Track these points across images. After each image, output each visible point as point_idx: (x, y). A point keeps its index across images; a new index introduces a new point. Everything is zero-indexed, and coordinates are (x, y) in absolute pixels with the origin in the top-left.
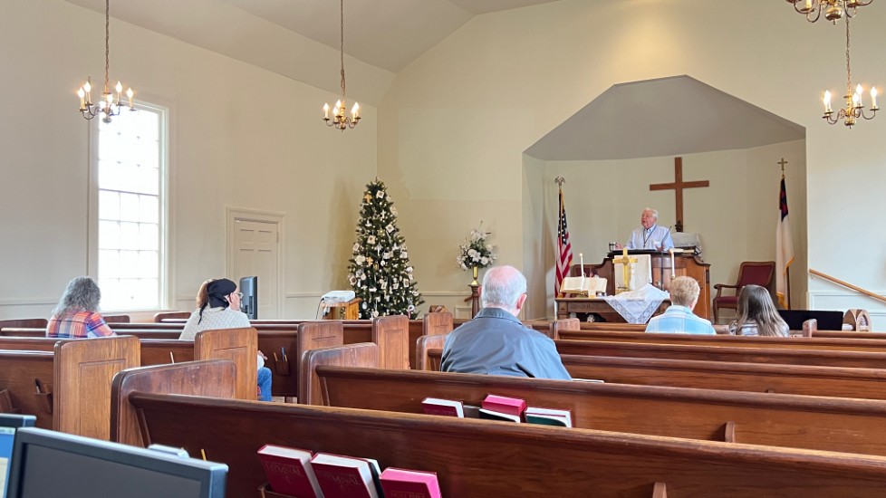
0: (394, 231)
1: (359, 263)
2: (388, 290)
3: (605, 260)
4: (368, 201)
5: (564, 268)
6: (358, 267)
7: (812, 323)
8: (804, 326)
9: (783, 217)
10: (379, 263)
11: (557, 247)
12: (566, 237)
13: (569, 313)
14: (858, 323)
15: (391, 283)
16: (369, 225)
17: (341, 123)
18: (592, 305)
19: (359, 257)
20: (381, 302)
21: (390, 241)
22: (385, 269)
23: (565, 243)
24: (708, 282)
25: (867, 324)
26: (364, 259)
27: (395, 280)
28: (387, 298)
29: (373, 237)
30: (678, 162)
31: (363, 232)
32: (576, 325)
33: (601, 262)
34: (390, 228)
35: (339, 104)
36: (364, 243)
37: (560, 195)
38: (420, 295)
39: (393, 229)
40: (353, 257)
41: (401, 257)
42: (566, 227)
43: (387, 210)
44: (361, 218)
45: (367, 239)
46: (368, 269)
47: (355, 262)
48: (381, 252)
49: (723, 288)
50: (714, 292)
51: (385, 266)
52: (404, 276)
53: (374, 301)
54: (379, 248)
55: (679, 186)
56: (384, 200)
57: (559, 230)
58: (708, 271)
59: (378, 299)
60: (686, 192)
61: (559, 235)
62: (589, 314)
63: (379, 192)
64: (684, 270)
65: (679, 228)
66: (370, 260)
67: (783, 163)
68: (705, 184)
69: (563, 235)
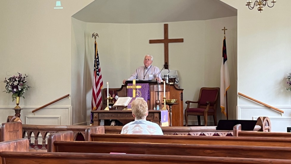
3: (123, 86)
5: (97, 91)
7: (238, 126)
8: (234, 129)
9: (224, 61)
11: (93, 77)
12: (99, 71)
13: (100, 121)
14: (264, 125)
18: (113, 115)
23: (98, 75)
24: (182, 100)
25: (269, 125)
30: (166, 27)
32: (102, 130)
33: (120, 87)
37: (95, 45)
42: (99, 64)
49: (190, 103)
50: (185, 106)
55: (166, 41)
57: (95, 66)
58: (182, 93)
60: (170, 45)
61: (95, 69)
62: (112, 120)
64: (169, 93)
65: (166, 66)
67: (225, 29)
68: (181, 40)
69: (97, 70)
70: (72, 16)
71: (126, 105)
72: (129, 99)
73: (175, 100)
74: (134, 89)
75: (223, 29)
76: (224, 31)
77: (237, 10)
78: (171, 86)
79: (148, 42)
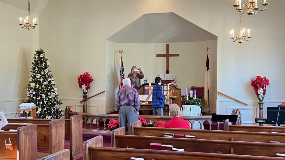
0: (49, 72)
1: (32, 86)
2: (46, 98)
4: (36, 58)
6: (31, 88)
9: (207, 70)
10: (42, 86)
11: (119, 79)
12: (124, 75)
14: (237, 114)
15: (47, 95)
16: (37, 69)
17: (28, 26)
19: (32, 83)
20: (42, 104)
21: (47, 77)
22: (44, 89)
24: (180, 96)
25: (240, 115)
26: (34, 84)
27: (49, 94)
28: (46, 102)
29: (39, 75)
30: (168, 46)
31: (34, 72)
34: (47, 71)
35: (27, 18)
36: (35, 77)
37: (121, 58)
38: (60, 100)
39: (48, 71)
40: (29, 84)
41: (52, 84)
42: (123, 71)
43: (45, 62)
44: (33, 66)
45: (36, 75)
46: (36, 89)
47: (30, 86)
48: (43, 81)
49: (184, 97)
50: (181, 99)
51: (44, 88)
52: (54, 92)
53: (39, 104)
54: (41, 80)
55: (168, 55)
56: (44, 58)
57: (121, 72)
58: (180, 91)
59: (41, 103)
60: (170, 58)
63: (41, 54)
64: (171, 91)
65: (168, 72)
66: (37, 85)
67: (208, 49)
68: (178, 55)
69: (122, 74)
70: (107, 39)
71: (144, 100)
72: (146, 96)
73: (176, 97)
74: (150, 90)
75: (207, 48)
76: (207, 50)
77: (217, 37)
78: (173, 87)
79: (156, 56)
